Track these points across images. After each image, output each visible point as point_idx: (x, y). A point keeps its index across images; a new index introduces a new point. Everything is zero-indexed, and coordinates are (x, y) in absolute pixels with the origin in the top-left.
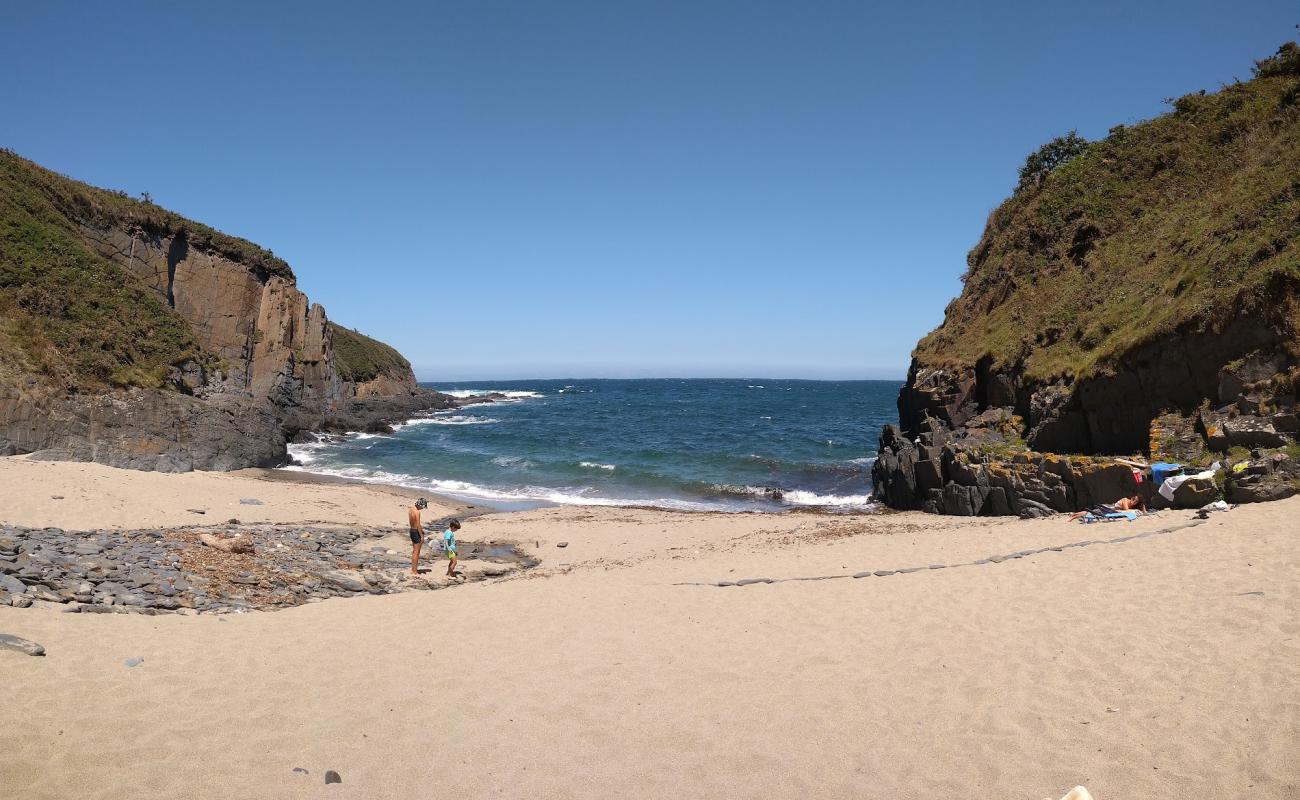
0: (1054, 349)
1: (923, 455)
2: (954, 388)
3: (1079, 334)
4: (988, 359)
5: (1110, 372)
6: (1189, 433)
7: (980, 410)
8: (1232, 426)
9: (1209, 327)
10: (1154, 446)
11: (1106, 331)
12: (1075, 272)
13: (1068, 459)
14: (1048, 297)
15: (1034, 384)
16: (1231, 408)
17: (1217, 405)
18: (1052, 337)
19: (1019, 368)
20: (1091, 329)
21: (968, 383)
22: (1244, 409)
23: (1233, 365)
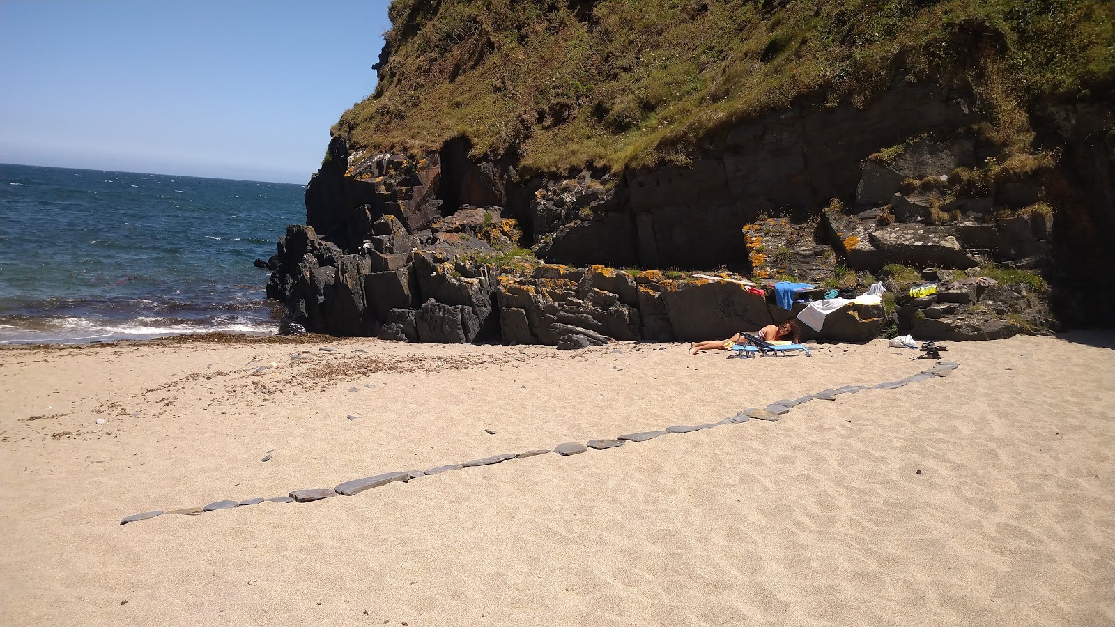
0: (562, 131)
1: (379, 264)
2: (411, 178)
3: (600, 112)
4: (462, 142)
5: (682, 159)
6: (807, 246)
7: (448, 210)
8: (889, 236)
9: (845, 100)
10: (756, 260)
11: (648, 107)
12: (581, 29)
13: (629, 274)
14: (544, 62)
15: (538, 177)
16: (881, 212)
17: (852, 207)
18: (559, 115)
19: (513, 155)
20: (622, 105)
21: (430, 173)
22: (902, 215)
23: (885, 154)
